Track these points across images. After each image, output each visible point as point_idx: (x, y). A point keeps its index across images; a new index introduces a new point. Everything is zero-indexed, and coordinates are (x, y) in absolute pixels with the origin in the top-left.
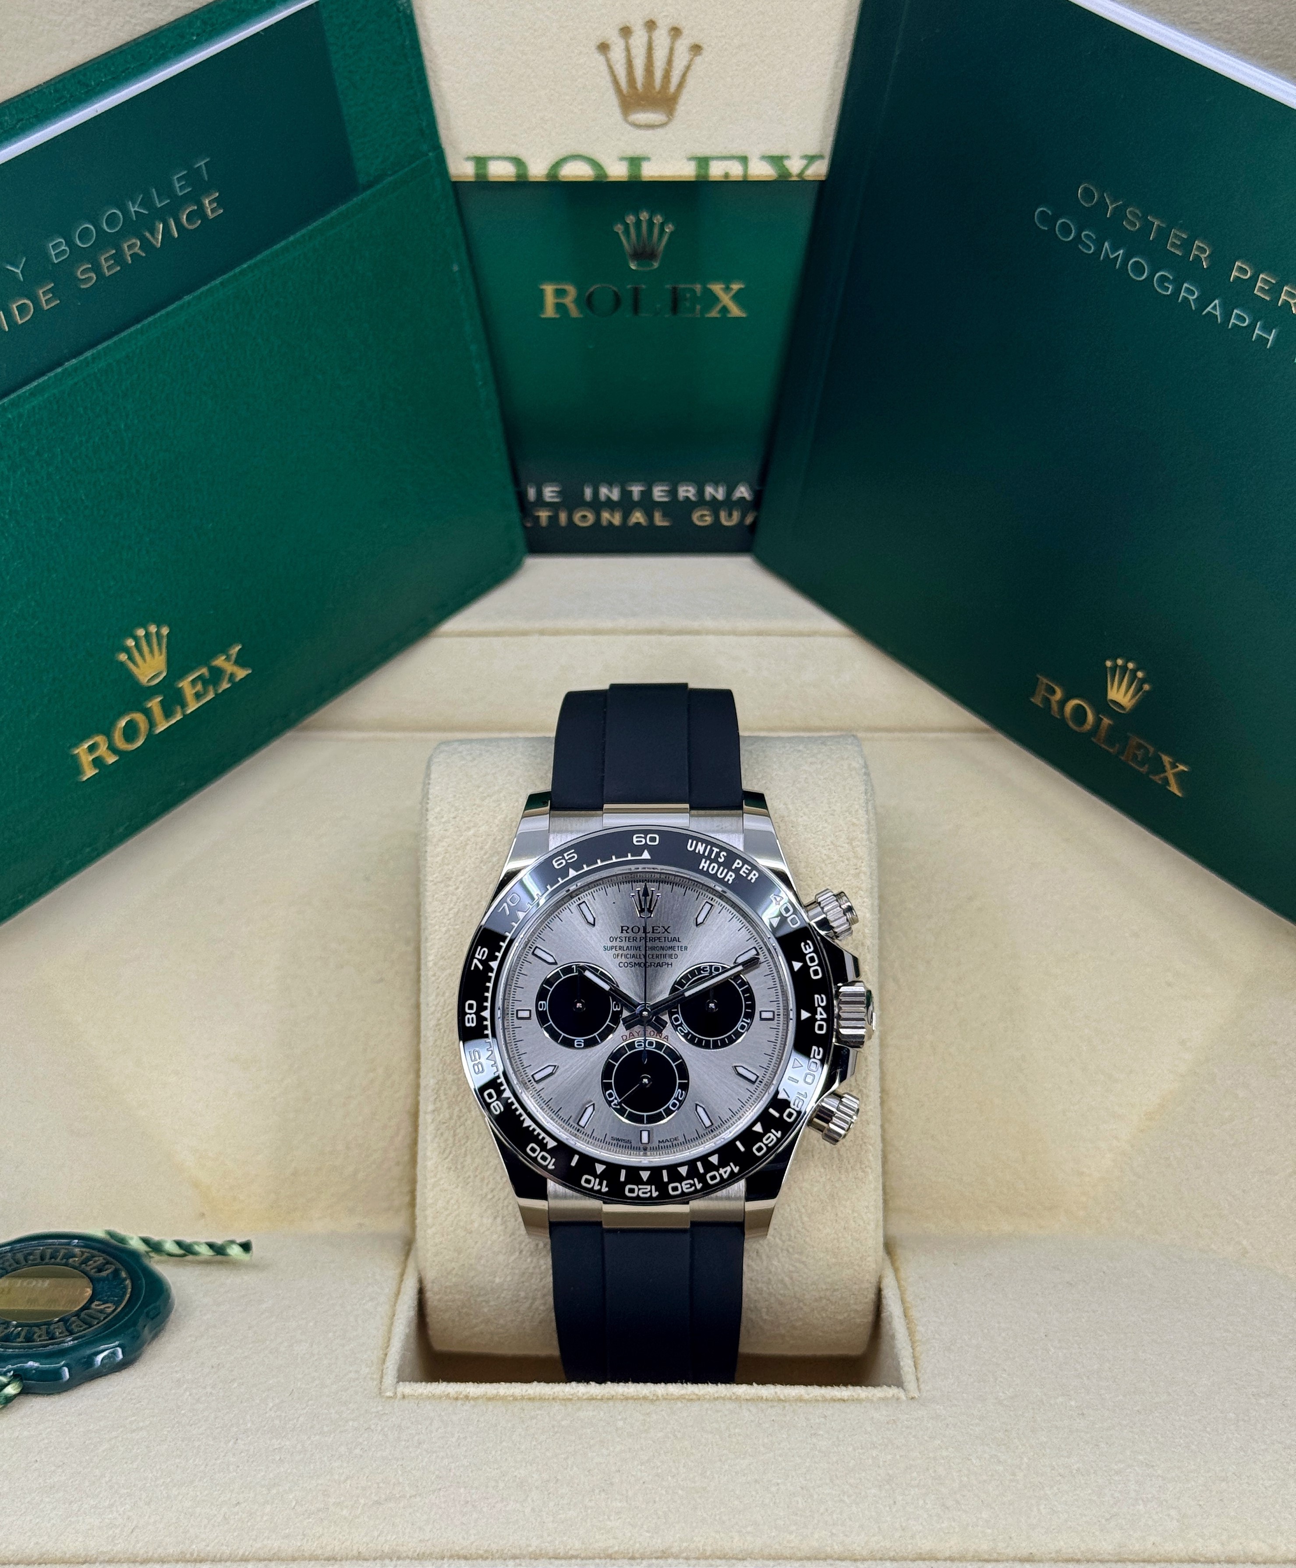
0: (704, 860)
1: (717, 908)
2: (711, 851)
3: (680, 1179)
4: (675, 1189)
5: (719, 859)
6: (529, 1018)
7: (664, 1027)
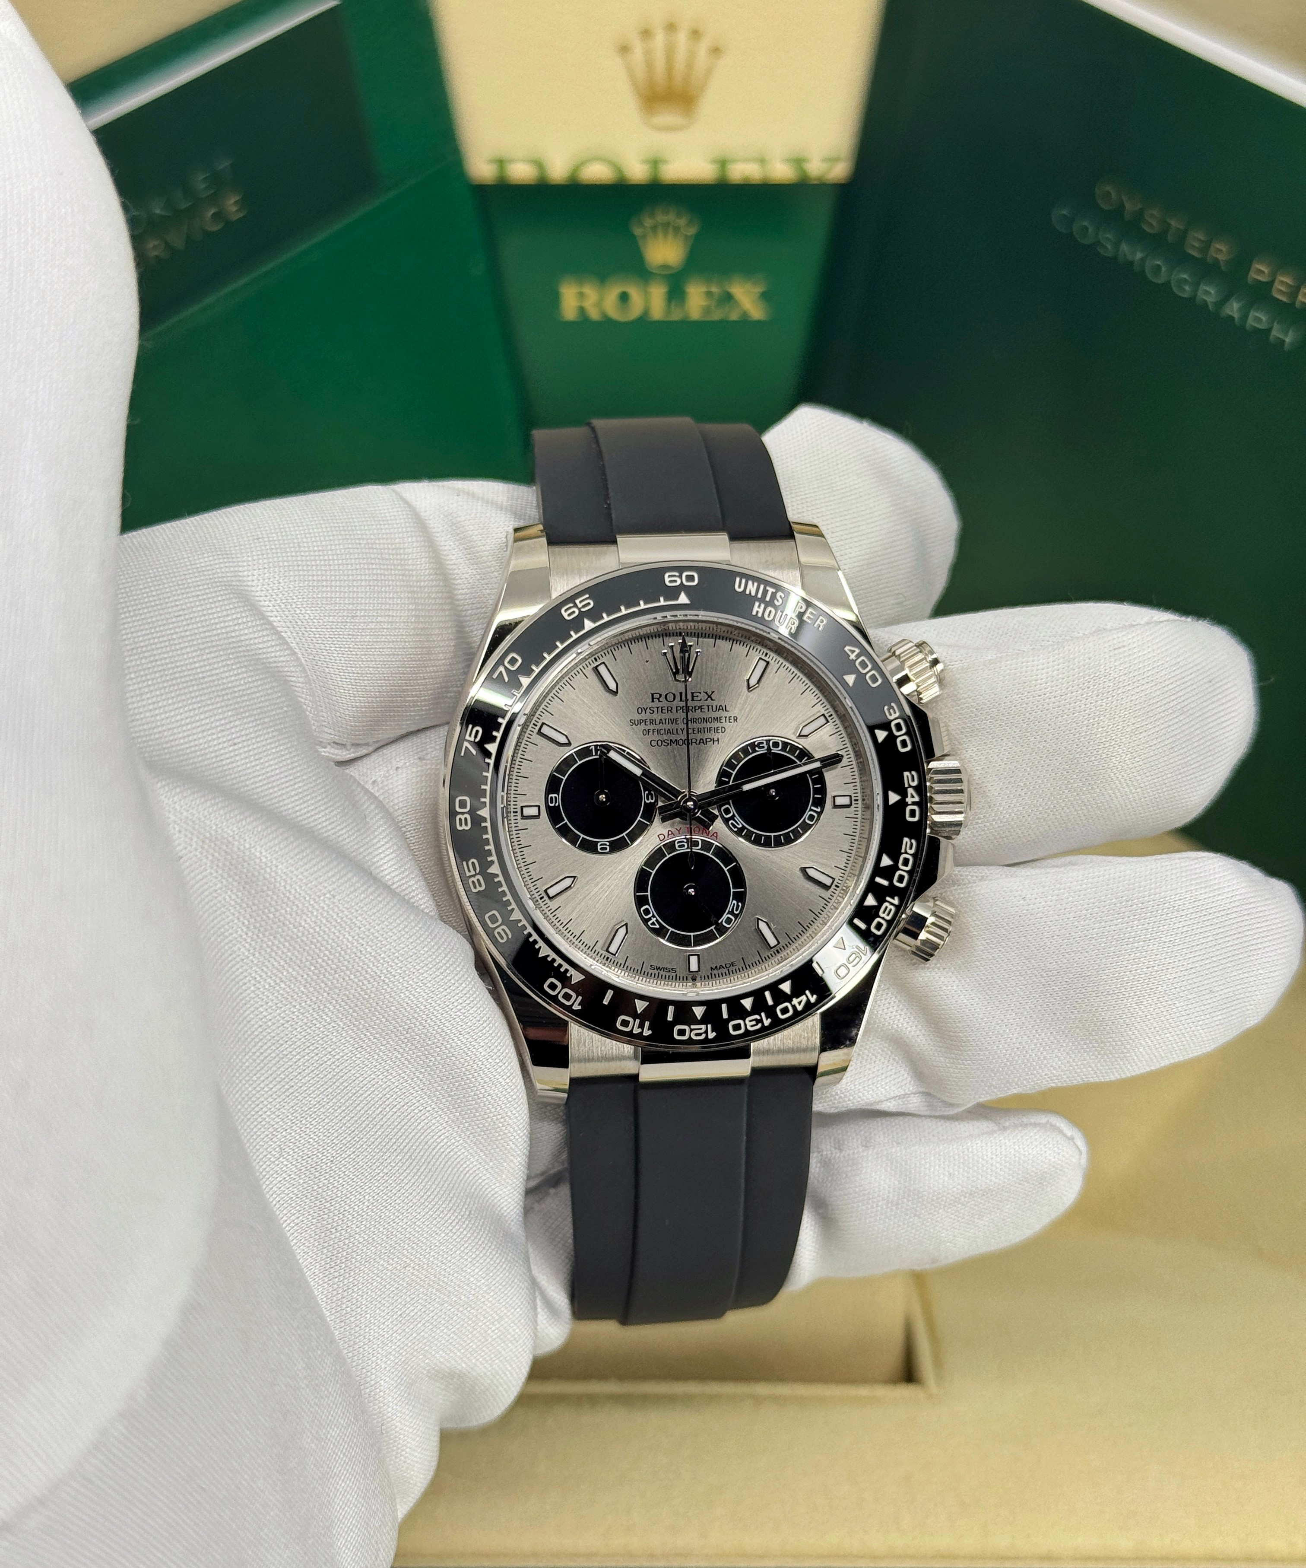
0: (757, 604)
1: (773, 666)
2: (765, 592)
3: (743, 1013)
4: (737, 1027)
5: (776, 602)
6: (538, 817)
7: (713, 822)
